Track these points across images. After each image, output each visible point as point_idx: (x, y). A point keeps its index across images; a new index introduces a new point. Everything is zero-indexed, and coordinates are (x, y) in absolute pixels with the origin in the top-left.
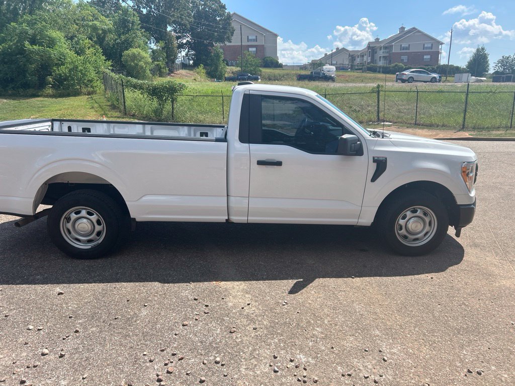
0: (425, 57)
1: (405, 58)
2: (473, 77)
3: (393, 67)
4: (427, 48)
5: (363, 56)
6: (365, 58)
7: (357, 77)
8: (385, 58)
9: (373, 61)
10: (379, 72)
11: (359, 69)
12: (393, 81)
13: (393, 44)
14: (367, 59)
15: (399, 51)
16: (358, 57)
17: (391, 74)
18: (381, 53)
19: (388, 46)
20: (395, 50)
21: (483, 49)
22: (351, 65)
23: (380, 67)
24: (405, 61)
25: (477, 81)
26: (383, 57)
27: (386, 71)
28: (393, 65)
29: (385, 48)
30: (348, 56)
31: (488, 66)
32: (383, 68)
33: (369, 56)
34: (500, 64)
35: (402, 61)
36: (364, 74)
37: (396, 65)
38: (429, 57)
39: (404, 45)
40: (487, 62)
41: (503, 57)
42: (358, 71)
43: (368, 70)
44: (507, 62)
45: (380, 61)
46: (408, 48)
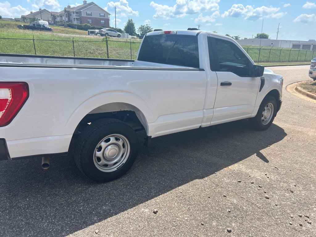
0: (102, 21)
1: (90, 20)
2: (130, 36)
3: (84, 26)
4: (102, 16)
5: (61, 16)
6: (63, 18)
7: (63, 31)
8: (78, 20)
9: (69, 20)
10: (75, 28)
11: (61, 25)
12: (86, 35)
13: (82, 11)
14: (65, 19)
15: (86, 16)
16: (58, 17)
17: (83, 30)
18: (74, 16)
19: (78, 12)
20: (84, 15)
21: (131, 20)
22: (54, 22)
23: (76, 25)
24: (91, 22)
25: (132, 38)
26: (76, 18)
27: (80, 28)
28: (84, 24)
29: (77, 13)
30: (50, 15)
31: (135, 30)
32: (78, 26)
33: (67, 17)
34: (140, 30)
35: (89, 22)
36: (67, 29)
37: (86, 25)
38: (104, 21)
39: (89, 12)
40: (134, 28)
41: (141, 26)
42: (61, 26)
43: (68, 26)
44: (143, 29)
45: (74, 21)
46: (91, 15)
